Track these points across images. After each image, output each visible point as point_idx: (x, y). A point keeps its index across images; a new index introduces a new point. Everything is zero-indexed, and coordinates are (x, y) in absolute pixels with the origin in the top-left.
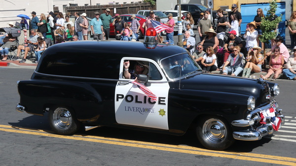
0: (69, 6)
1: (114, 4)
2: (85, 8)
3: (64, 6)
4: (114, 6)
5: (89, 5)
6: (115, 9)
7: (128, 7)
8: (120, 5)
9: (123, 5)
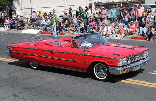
0: (97, 3)
1: (122, 1)
2: (106, 3)
3: (95, 3)
5: (108, 2)
6: (122, 4)
7: (129, 2)
8: (125, 2)
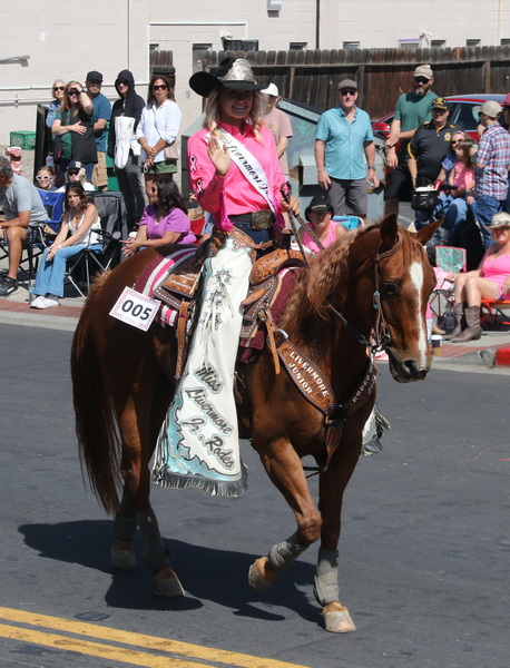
0: (218, 48)
1: (425, 45)
2: (292, 58)
3: (197, 47)
4: (421, 56)
5: (311, 47)
7: (487, 60)
8: (449, 53)
9: (463, 53)
